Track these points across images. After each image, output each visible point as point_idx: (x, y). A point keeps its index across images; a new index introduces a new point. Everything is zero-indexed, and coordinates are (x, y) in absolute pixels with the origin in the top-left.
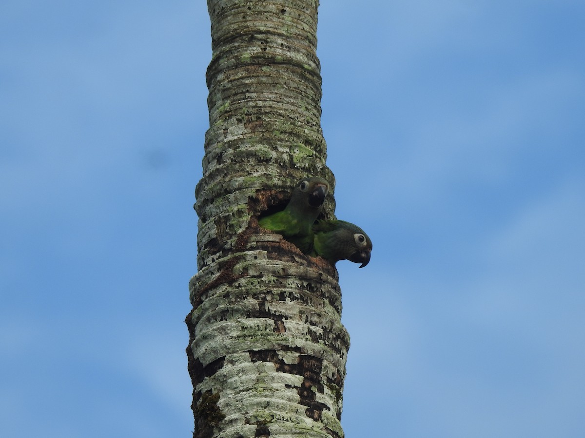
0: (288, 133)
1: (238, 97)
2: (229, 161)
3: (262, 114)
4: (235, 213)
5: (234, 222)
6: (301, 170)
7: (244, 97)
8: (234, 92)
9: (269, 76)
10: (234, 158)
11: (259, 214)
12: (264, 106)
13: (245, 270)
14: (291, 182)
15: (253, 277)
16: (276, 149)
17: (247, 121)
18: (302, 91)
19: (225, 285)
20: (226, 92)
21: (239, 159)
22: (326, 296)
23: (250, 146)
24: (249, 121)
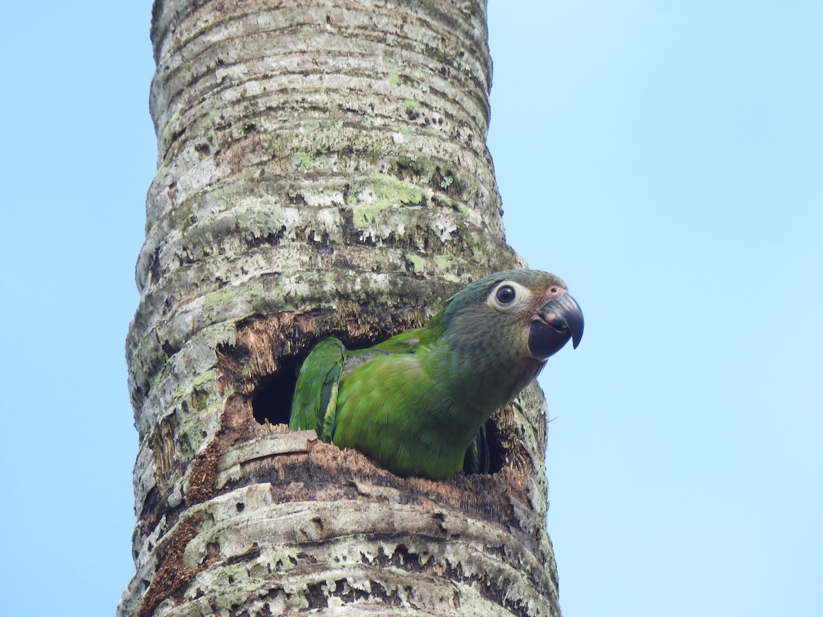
0: (338, 152)
1: (199, 86)
2: (174, 266)
3: (260, 114)
4: (189, 400)
5: (187, 428)
6: (380, 244)
7: (213, 82)
8: (188, 77)
9: (278, 8)
10: (185, 254)
11: (250, 387)
12: (266, 93)
13: (212, 550)
14: (338, 281)
15: (233, 560)
16: (299, 200)
17: (222, 145)
18: (386, 33)
19: (167, 604)
20: (171, 83)
21: (198, 253)
22: (467, 575)
23: (222, 208)
24: (227, 144)
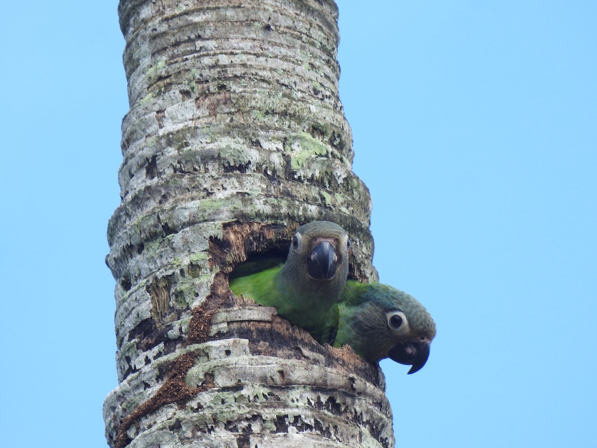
0: (279, 113)
1: (182, 48)
2: (169, 172)
3: (228, 79)
4: (186, 269)
5: (183, 287)
6: (306, 182)
7: (193, 48)
8: (173, 40)
9: (239, 7)
10: (178, 166)
11: (230, 269)
12: (232, 65)
13: (208, 378)
14: (289, 207)
15: (225, 389)
16: (257, 144)
17: (201, 94)
18: (301, 33)
19: (172, 407)
20: (158, 41)
21: (188, 167)
22: (364, 420)
23: (209, 141)
24: (205, 94)
